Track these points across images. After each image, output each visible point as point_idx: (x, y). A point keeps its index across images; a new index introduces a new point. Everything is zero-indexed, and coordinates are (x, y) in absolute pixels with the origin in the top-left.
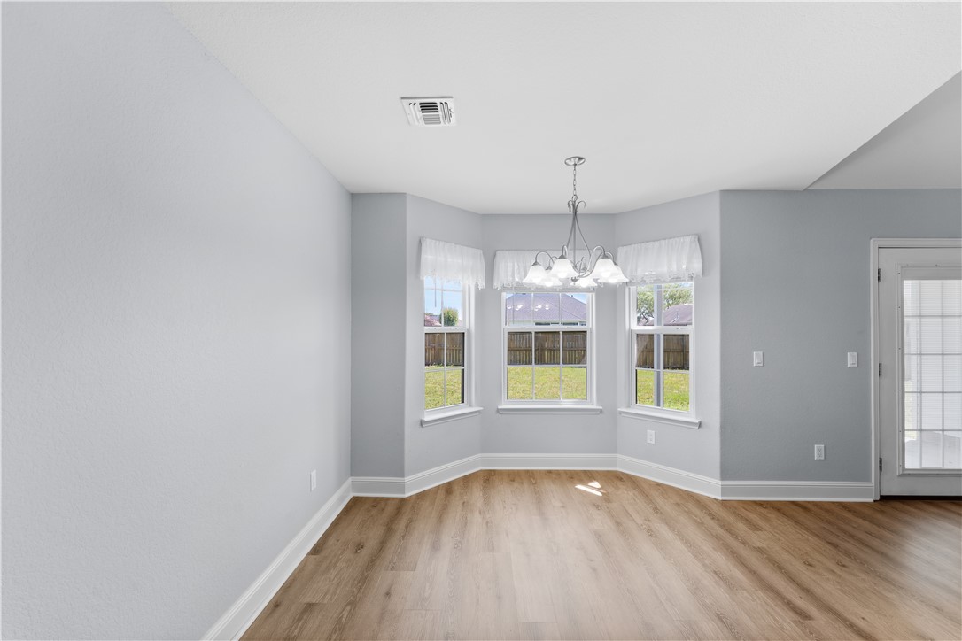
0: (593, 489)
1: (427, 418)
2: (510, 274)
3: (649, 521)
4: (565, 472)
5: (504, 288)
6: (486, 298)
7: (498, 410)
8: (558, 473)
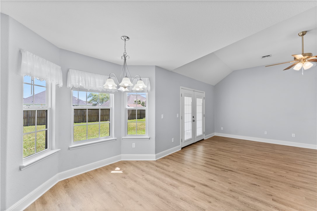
0: (117, 170)
2: (77, 81)
3: (143, 176)
4: (103, 167)
7: (69, 149)
8: (100, 169)
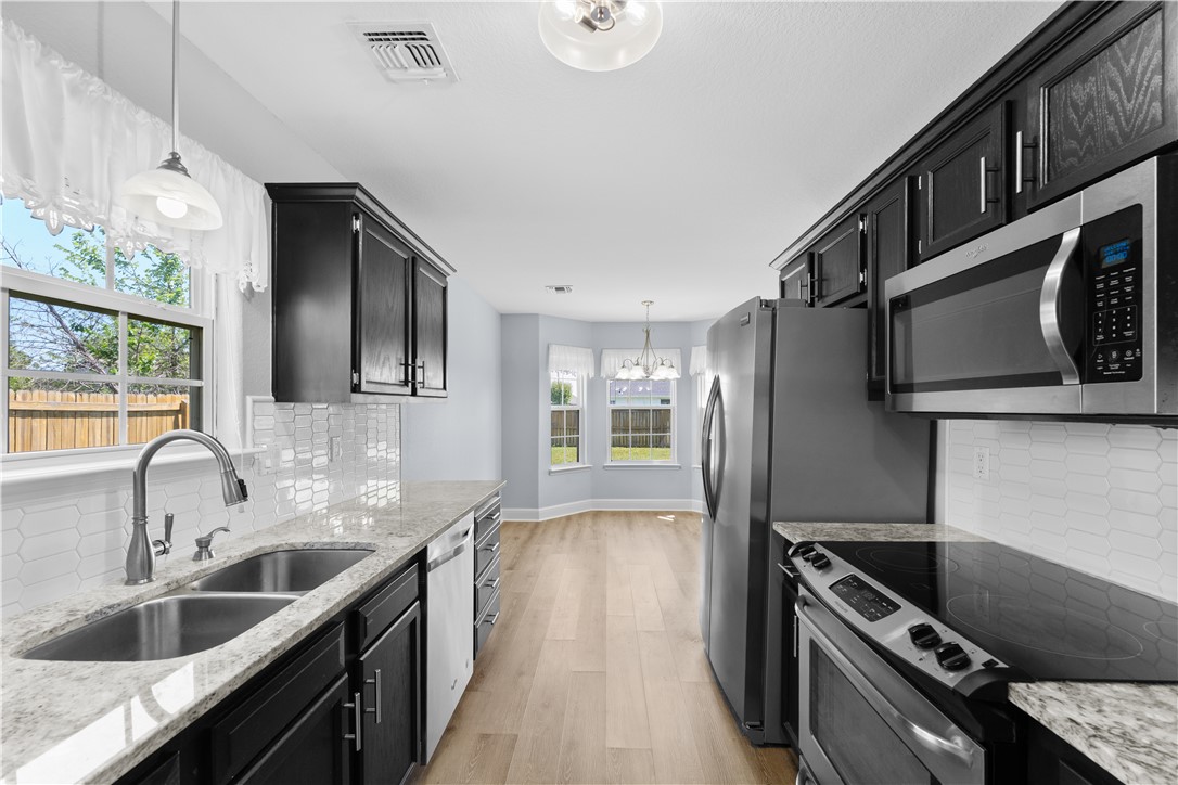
0: (670, 518)
1: (553, 469)
2: (612, 366)
5: (608, 378)
6: (594, 385)
7: (604, 467)
8: (648, 512)
